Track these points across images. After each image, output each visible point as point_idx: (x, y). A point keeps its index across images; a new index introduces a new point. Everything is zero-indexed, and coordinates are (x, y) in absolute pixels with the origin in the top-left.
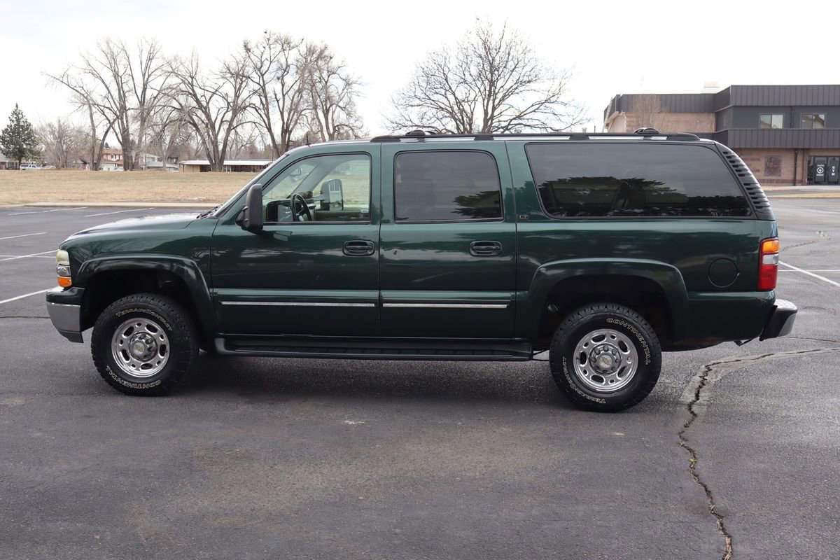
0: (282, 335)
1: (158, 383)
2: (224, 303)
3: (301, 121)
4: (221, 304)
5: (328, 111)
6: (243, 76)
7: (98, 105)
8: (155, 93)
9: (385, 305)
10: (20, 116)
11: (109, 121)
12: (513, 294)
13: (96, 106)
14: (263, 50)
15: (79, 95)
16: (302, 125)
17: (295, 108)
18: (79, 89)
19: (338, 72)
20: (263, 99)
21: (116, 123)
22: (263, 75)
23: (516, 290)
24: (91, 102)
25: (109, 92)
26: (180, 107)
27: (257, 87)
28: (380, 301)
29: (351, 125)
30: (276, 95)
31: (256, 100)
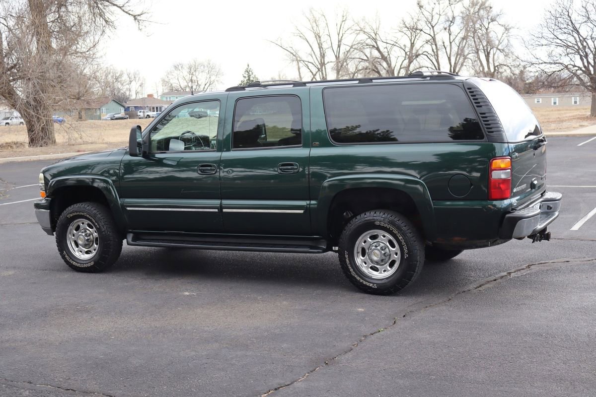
0: (166, 232)
1: (92, 263)
2: (128, 209)
3: (467, 64)
4: (126, 209)
5: (489, 53)
6: (417, 29)
7: (303, 61)
8: (348, 48)
9: (224, 210)
10: (251, 73)
11: (312, 73)
12: (308, 202)
13: (302, 62)
14: (433, 5)
15: (289, 54)
16: (468, 67)
17: (460, 53)
18: (289, 49)
19: (497, 19)
20: (434, 47)
21: (318, 74)
22: (433, 27)
23: (310, 200)
24: (299, 59)
25: (312, 50)
26: (367, 59)
27: (429, 38)
28: (221, 208)
29: (509, 65)
30: (444, 43)
31: (428, 48)
